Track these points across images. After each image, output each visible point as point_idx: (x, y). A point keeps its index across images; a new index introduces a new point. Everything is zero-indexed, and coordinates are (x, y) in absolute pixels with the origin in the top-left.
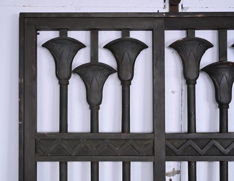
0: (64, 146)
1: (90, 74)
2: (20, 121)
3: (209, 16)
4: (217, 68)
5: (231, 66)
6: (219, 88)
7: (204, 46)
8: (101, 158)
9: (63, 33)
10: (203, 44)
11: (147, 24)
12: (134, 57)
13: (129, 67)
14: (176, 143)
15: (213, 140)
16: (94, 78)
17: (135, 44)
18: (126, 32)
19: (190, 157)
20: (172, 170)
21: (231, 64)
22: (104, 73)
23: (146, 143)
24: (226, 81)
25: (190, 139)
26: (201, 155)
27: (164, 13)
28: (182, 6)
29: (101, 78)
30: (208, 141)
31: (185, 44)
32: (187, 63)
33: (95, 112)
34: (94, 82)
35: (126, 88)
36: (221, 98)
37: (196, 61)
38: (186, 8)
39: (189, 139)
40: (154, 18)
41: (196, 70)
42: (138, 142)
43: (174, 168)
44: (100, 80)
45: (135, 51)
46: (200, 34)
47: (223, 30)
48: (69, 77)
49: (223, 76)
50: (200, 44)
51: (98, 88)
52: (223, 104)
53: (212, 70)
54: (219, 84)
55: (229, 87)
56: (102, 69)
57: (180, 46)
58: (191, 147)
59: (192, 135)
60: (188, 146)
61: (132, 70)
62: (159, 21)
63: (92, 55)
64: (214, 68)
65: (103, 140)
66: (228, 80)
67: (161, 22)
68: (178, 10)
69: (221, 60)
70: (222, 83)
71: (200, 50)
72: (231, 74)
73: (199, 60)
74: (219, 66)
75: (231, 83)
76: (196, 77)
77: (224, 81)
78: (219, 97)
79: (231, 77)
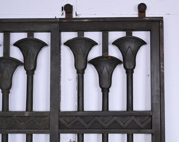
1: (2, 66)
3: (92, 20)
4: (100, 61)
5: (110, 59)
6: (101, 76)
7: (90, 44)
8: (9, 131)
10: (89, 42)
11: (45, 27)
12: (36, 52)
14: (68, 120)
15: (96, 117)
16: (5, 69)
17: (36, 42)
18: (31, 33)
19: (78, 130)
20: (69, 141)
21: (109, 58)
22: (13, 65)
23: (44, 119)
24: (107, 70)
25: (79, 116)
26: (87, 129)
27: (58, 19)
28: (76, 13)
29: (10, 69)
30: (93, 117)
31: (75, 43)
32: (77, 57)
33: (5, 95)
34: (5, 72)
36: (102, 83)
37: (84, 55)
38: (79, 15)
39: (77, 116)
40: (51, 23)
41: (83, 62)
42: (38, 118)
43: (71, 139)
44: (10, 70)
45: (36, 48)
46: (88, 35)
47: (105, 31)
49: (104, 67)
50: (86, 43)
51: (8, 77)
52: (104, 89)
53: (96, 63)
54: (102, 73)
55: (109, 76)
56: (11, 62)
57: (71, 44)
58: (79, 123)
59: (80, 113)
60: (77, 122)
61: (34, 62)
62: (55, 24)
63: (4, 51)
64: (97, 61)
65: (11, 116)
66: (108, 70)
67: (56, 25)
68: (72, 16)
69: (103, 55)
70: (103, 72)
71: (87, 47)
72: (110, 65)
73: (86, 55)
74: (101, 59)
75: (111, 73)
76: (83, 68)
77: (105, 71)
78: (101, 83)
79: (111, 68)
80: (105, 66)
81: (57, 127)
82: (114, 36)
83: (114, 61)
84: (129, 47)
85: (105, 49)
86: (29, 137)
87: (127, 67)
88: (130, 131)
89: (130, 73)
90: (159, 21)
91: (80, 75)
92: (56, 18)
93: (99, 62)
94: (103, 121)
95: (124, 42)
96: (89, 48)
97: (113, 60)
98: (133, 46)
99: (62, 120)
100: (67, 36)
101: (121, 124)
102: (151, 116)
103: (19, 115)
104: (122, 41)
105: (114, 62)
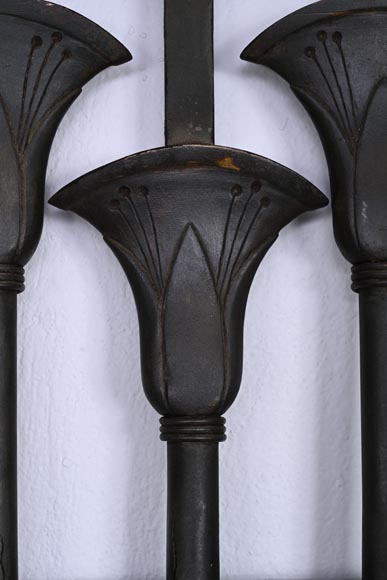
4: (145, 190)
5: (231, 172)
6: (159, 314)
7: (66, 54)
10: (57, 37)
21: (227, 163)
24: (202, 265)
36: (167, 373)
41: (12, 198)
49: (181, 241)
50: (37, 42)
52: (184, 416)
53: (115, 202)
54: (165, 288)
55: (222, 309)
64: (125, 190)
66: (215, 264)
69: (174, 140)
70: (176, 280)
71: (45, 76)
72: (233, 224)
73: (33, 140)
74: (157, 176)
75: (236, 283)
76: (12, 246)
77: (189, 269)
78: (160, 370)
79: (238, 243)
80: (190, 234)
83: (266, 190)
85: (189, 98)
87: (371, 238)
93: (137, 197)
95: (337, 36)
96: (57, 85)
97: (256, 186)
104: (325, 28)
105: (266, 201)
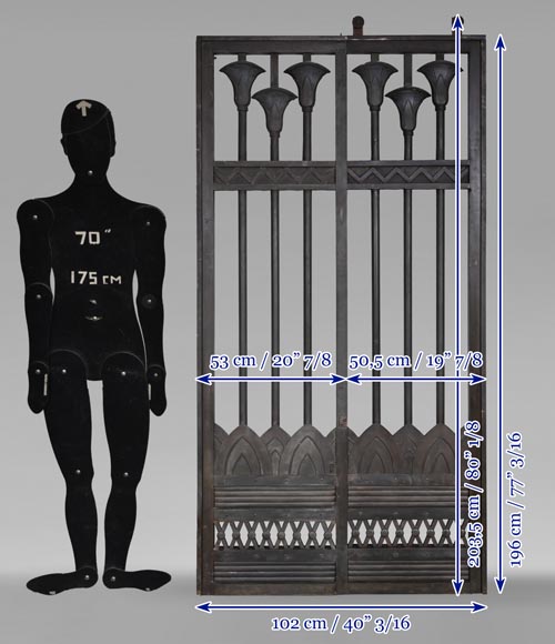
0: (243, 174)
1: (270, 100)
2: (198, 147)
3: (392, 39)
5: (415, 91)
6: (403, 115)
7: (387, 70)
9: (242, 57)
11: (329, 48)
12: (316, 82)
13: (311, 93)
14: (359, 171)
15: (396, 167)
16: (274, 104)
17: (316, 68)
18: (307, 56)
19: (373, 186)
22: (285, 99)
23: (328, 170)
24: (410, 106)
26: (384, 183)
29: (281, 104)
30: (392, 168)
31: (368, 69)
33: (276, 140)
34: (274, 108)
35: (307, 114)
37: (380, 86)
39: (372, 167)
40: (336, 41)
41: (378, 96)
42: (319, 169)
44: (281, 106)
45: (316, 76)
46: (384, 58)
47: (408, 54)
48: (249, 103)
55: (413, 113)
57: (363, 71)
58: (374, 176)
59: (375, 163)
60: (371, 174)
61: (313, 95)
62: (341, 44)
63: (272, 80)
65: (282, 167)
66: (412, 105)
67: (343, 46)
68: (363, 33)
69: (406, 85)
70: (406, 109)
71: (384, 75)
72: (415, 99)
73: (382, 86)
74: (402, 92)
75: (416, 109)
76: (378, 103)
77: (408, 106)
78: (403, 124)
79: (416, 102)
80: (408, 101)
81: (345, 181)
82: (420, 60)
84: (440, 75)
85: (408, 77)
86: (308, 195)
87: (438, 102)
88: (440, 186)
89: (440, 110)
90: (480, 41)
91: (375, 112)
92: (341, 36)
93: (399, 95)
94: (405, 172)
95: (433, 68)
96: (386, 76)
97: (419, 93)
98: (445, 73)
99: (351, 172)
100: (355, 60)
101: (429, 176)
102: (469, 166)
103: (294, 166)
105: (421, 95)
